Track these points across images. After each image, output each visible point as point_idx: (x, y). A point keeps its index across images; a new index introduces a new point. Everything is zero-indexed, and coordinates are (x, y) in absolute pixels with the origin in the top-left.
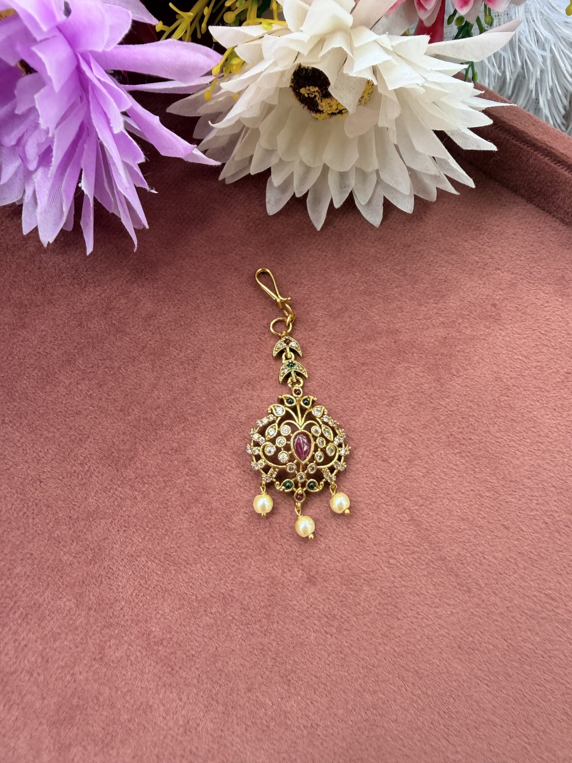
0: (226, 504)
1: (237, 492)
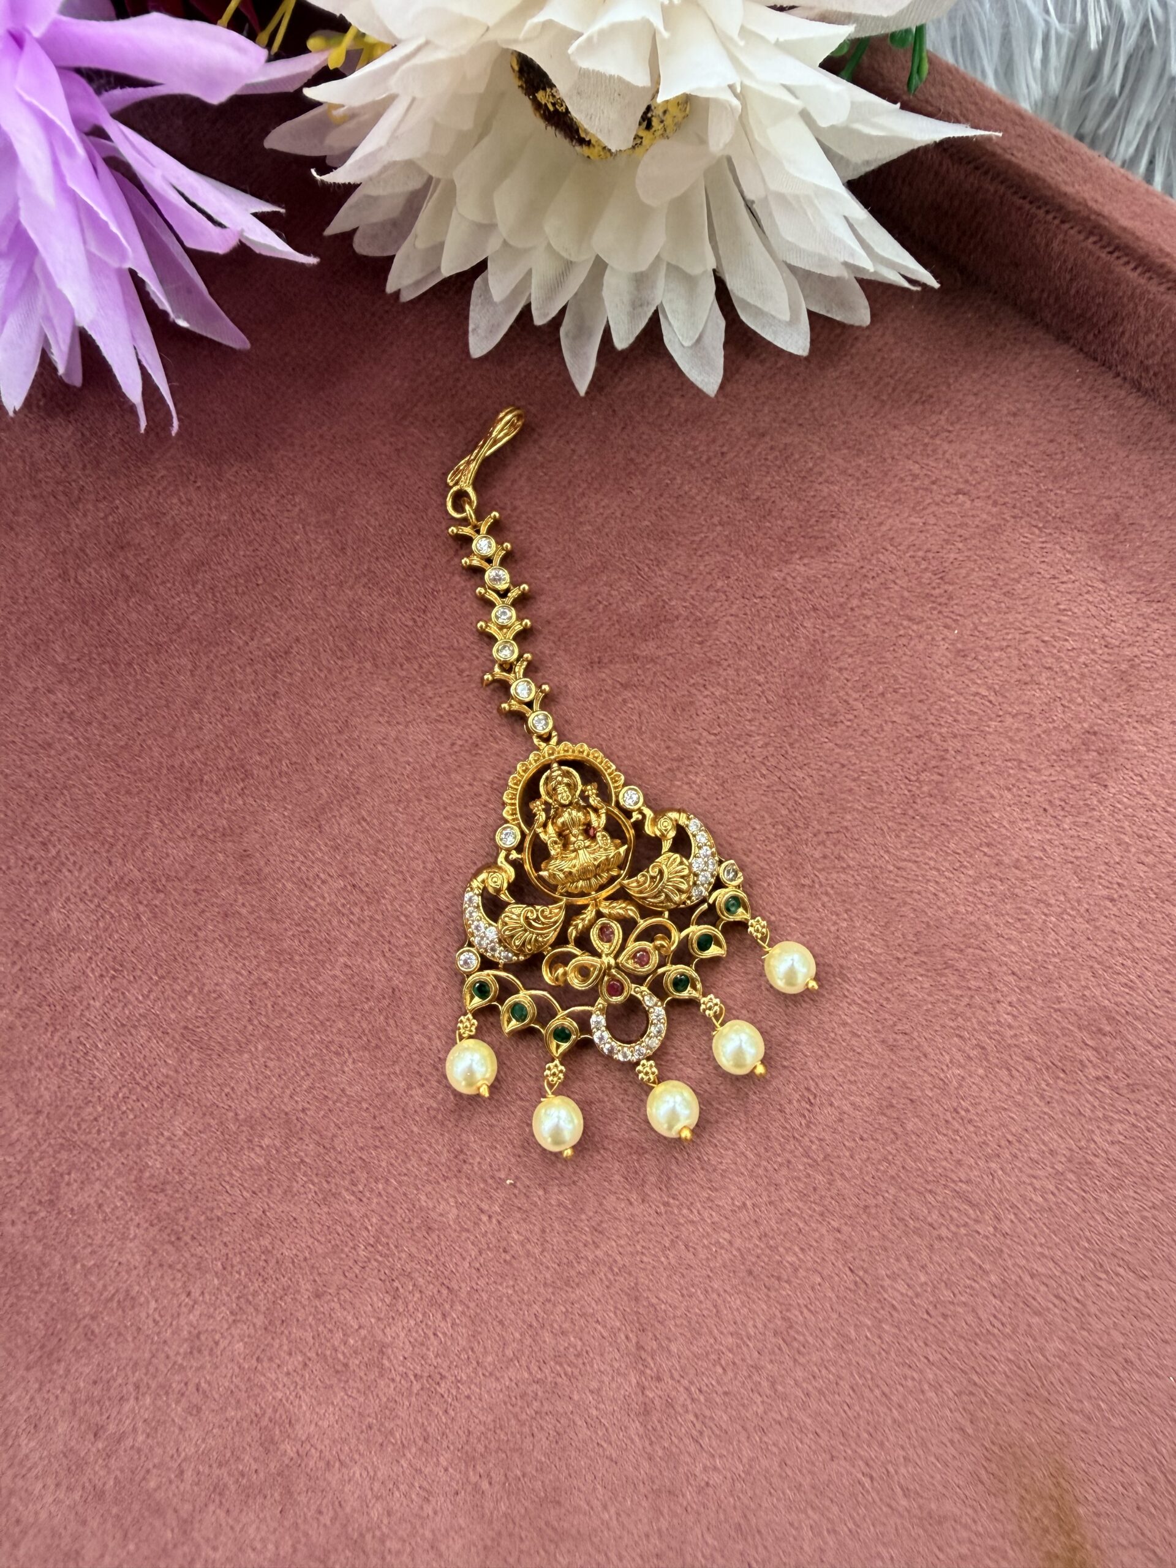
0: (311, 946)
1: (335, 923)
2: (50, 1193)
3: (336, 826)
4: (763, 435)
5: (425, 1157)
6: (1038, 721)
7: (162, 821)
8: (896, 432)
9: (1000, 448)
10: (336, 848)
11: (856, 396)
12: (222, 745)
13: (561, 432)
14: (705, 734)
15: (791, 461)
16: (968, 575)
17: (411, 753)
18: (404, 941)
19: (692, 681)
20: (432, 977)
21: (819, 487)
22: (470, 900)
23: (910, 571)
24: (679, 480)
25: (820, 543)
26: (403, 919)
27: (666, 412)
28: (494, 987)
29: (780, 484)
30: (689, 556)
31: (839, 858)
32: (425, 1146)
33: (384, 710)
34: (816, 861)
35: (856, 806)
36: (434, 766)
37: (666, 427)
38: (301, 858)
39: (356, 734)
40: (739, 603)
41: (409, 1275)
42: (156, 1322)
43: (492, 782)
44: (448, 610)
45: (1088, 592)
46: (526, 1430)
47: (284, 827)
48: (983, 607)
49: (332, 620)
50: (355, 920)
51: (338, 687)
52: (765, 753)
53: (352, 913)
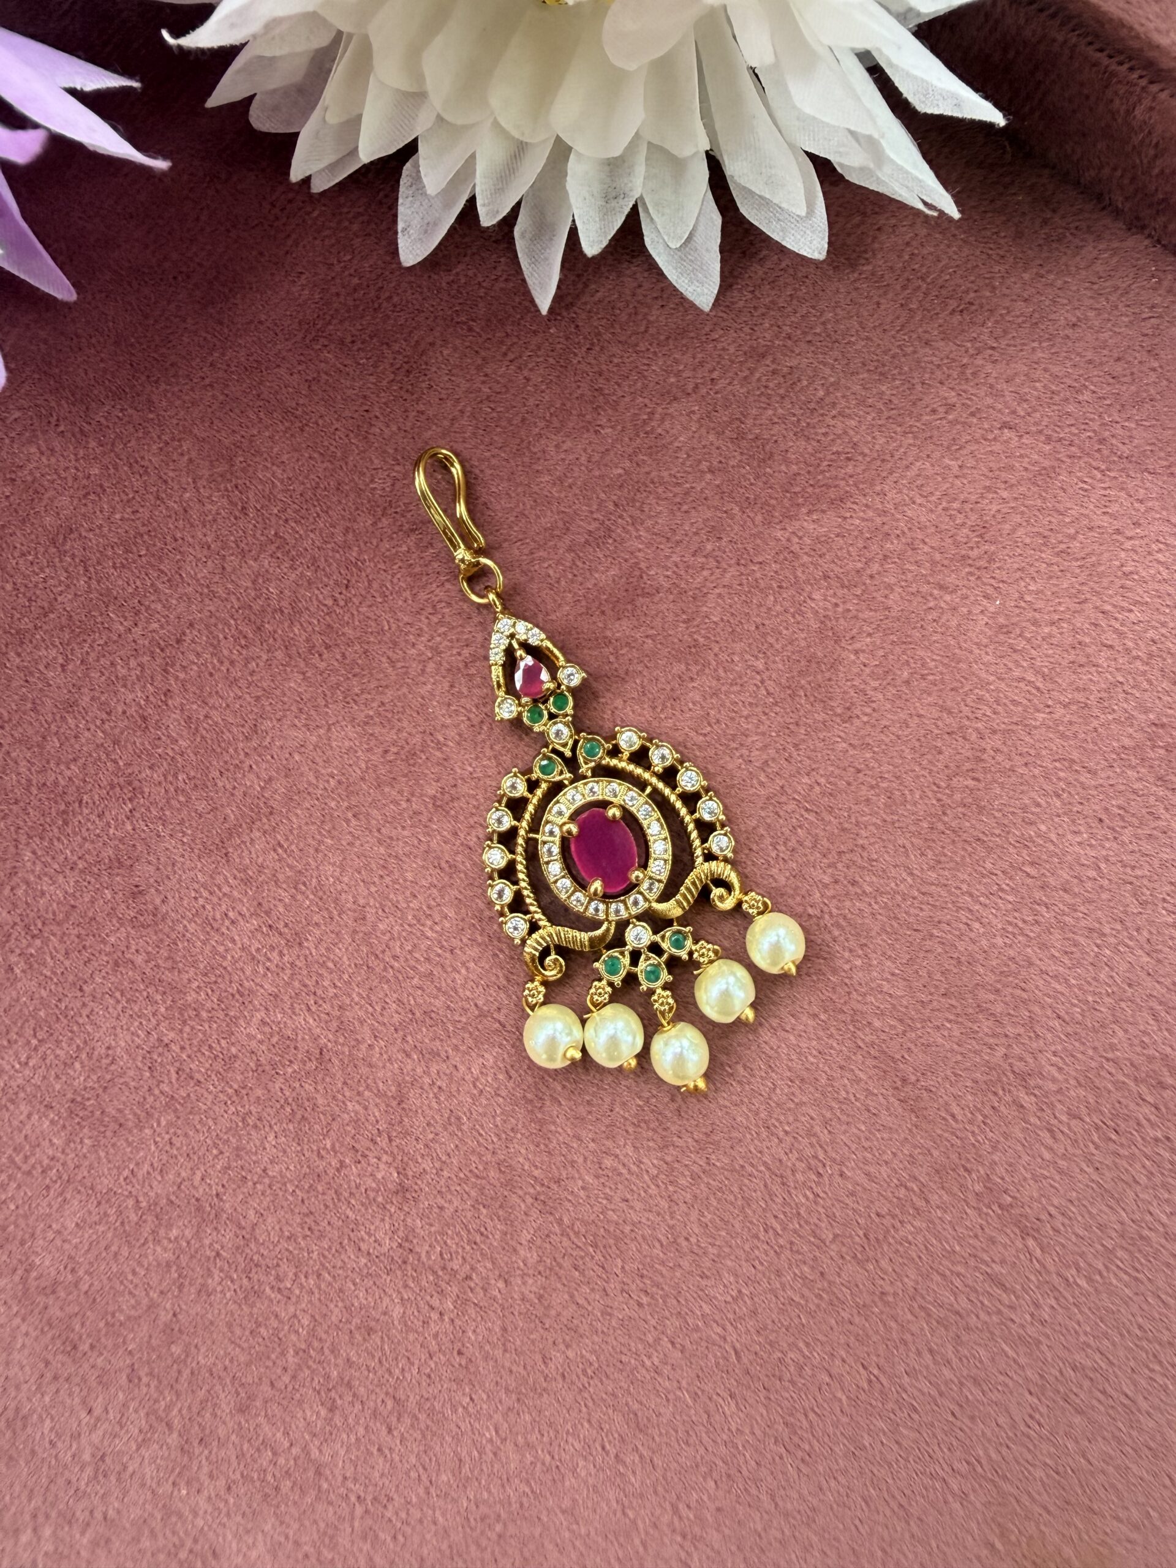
0: (221, 1000)
1: (249, 972)
3: (246, 853)
4: (763, 356)
6: (1096, 712)
7: (34, 852)
8: (927, 350)
9: (1055, 369)
10: (248, 881)
11: (878, 304)
12: (104, 756)
13: (511, 356)
14: (692, 734)
15: (797, 389)
16: (1014, 530)
17: (336, 763)
18: (332, 991)
21: (832, 422)
23: (943, 527)
25: (832, 494)
26: (330, 965)
27: (642, 329)
29: (783, 418)
30: (672, 512)
31: (854, 883)
33: (301, 710)
34: (826, 886)
35: (874, 820)
36: (363, 779)
37: (642, 347)
38: (206, 894)
39: (268, 739)
40: (733, 571)
43: (434, 798)
47: (183, 856)
48: (1032, 570)
49: (233, 598)
50: (273, 967)
51: (242, 683)
52: (765, 757)
53: (269, 959)
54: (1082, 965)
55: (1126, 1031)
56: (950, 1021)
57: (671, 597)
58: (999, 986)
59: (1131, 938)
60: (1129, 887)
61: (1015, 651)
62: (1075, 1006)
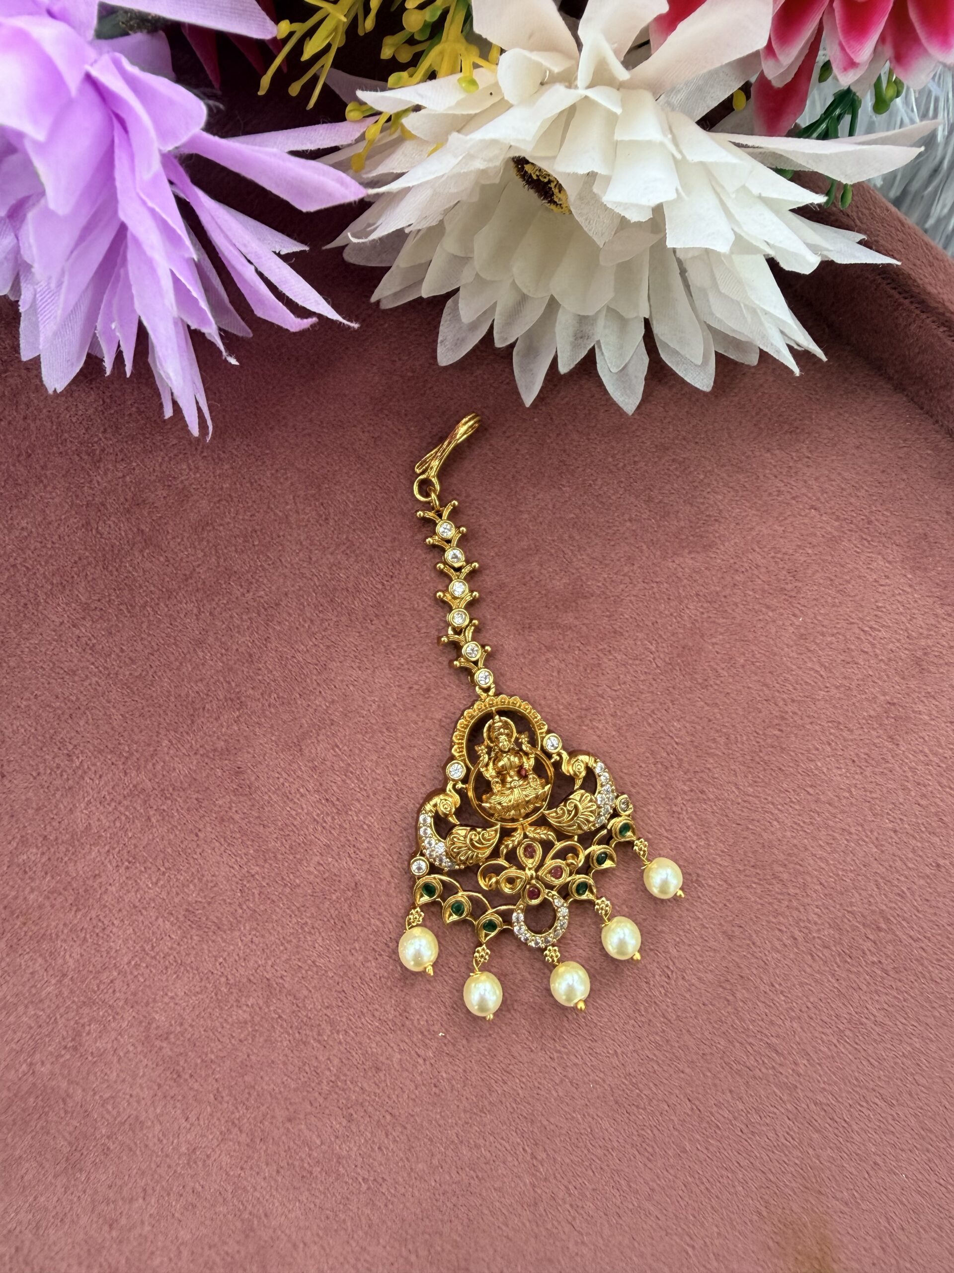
0: (291, 846)
1: (311, 829)
2: (73, 1040)
3: (314, 751)
4: (667, 449)
5: (377, 1014)
6: (854, 693)
7: (170, 741)
8: (768, 455)
9: (846, 474)
10: (314, 768)
11: (741, 423)
12: (222, 679)
13: (508, 434)
14: (608, 690)
15: (687, 472)
16: (814, 574)
17: (377, 693)
18: (365, 845)
19: (600, 647)
20: (387, 874)
21: (708, 496)
22: (425, 820)
23: (771, 568)
24: (599, 482)
25: (704, 542)
26: (365, 827)
28: (439, 887)
29: (677, 491)
30: (604, 545)
31: (702, 792)
32: (377, 1007)
33: (356, 657)
34: (685, 793)
35: (717, 752)
38: (285, 775)
39: (333, 675)
40: (641, 585)
41: (362, 1105)
42: (161, 1141)
43: (440, 720)
44: (410, 577)
45: (900, 594)
46: (446, 1218)
47: (271, 749)
48: (822, 601)
49: (316, 579)
50: (328, 827)
51: (319, 636)
52: (652, 708)
53: (325, 822)
54: (837, 852)
55: (860, 894)
56: (755, 883)
57: (600, 600)
58: (786, 863)
59: (867, 837)
60: (868, 804)
61: (810, 651)
62: (830, 877)
